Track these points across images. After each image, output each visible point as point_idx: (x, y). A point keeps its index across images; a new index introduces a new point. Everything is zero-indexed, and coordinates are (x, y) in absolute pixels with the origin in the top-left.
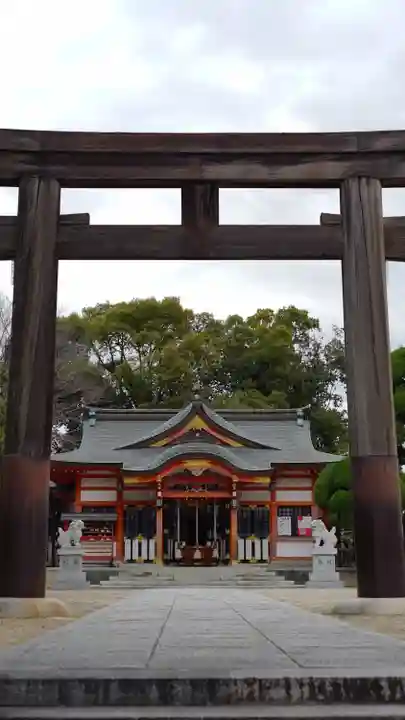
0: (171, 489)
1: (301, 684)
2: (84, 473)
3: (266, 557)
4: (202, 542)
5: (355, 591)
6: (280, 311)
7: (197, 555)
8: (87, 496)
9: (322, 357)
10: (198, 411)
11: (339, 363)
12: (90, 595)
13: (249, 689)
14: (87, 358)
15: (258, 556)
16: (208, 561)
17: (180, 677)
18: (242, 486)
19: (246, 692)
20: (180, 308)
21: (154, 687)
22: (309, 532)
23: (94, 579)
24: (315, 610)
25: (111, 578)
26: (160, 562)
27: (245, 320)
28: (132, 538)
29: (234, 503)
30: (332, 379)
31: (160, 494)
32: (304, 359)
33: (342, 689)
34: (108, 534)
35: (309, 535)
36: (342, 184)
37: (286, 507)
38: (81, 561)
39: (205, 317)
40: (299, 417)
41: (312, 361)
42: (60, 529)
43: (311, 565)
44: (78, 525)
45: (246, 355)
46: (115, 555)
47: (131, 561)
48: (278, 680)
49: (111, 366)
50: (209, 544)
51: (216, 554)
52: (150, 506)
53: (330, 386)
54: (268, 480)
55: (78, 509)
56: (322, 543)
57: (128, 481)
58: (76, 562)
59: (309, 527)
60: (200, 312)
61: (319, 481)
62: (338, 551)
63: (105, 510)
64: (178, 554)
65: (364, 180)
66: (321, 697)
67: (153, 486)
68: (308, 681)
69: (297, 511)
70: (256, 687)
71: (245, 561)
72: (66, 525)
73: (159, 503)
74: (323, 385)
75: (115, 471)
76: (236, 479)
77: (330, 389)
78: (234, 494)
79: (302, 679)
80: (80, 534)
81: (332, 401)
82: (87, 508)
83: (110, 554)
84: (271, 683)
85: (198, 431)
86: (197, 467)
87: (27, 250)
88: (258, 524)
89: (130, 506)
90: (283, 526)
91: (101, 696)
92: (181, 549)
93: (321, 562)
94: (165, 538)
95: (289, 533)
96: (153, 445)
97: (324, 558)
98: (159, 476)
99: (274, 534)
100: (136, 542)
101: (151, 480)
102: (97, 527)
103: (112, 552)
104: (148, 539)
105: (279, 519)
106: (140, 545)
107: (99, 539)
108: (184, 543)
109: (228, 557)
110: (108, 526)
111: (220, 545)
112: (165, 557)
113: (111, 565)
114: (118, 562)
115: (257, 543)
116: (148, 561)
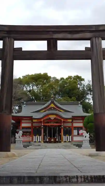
0: (45, 123)
1: (81, 177)
2: (23, 119)
3: (71, 140)
5: (95, 150)
6: (74, 76)
7: (52, 140)
8: (23, 125)
9: (85, 88)
10: (52, 102)
11: (90, 90)
12: (24, 151)
13: (66, 179)
14: (23, 89)
15: (68, 140)
16: (55, 142)
17: (46, 175)
18: (64, 122)
19: (65, 180)
20: (48, 76)
21: (38, 178)
22: (82, 134)
23: (25, 147)
24: (84, 155)
25: (30, 146)
26: (42, 142)
27: (65, 79)
28: (35, 136)
29: (62, 126)
30: (88, 94)
31: (42, 124)
32: (81, 89)
33: (93, 179)
34: (29, 135)
35: (82, 135)
36: (91, 39)
37: (76, 128)
38: (22, 142)
39: (54, 78)
40: (79, 104)
41: (83, 89)
42: (16, 134)
43: (83, 143)
44: (21, 132)
45: (65, 88)
46: (31, 140)
47: (35, 142)
48: (74, 176)
49: (30, 91)
50: (55, 137)
51: (57, 140)
52: (40, 127)
53: (87, 96)
54: (71, 120)
55: (21, 128)
57: (34, 121)
58: (20, 142)
59: (82, 133)
60: (53, 77)
61: (84, 121)
62: (90, 139)
63: (28, 128)
64: (47, 140)
65: (97, 38)
66: (87, 181)
67: (41, 122)
68: (83, 176)
69: (79, 129)
70: (68, 178)
71: (65, 142)
72: (17, 133)
73: (42, 126)
74: (85, 96)
75: (31, 118)
76: (62, 120)
77: (87, 97)
78: (62, 124)
79: (81, 176)
80: (21, 135)
81: (88, 100)
82: (24, 128)
83: (29, 140)
84: (72, 177)
85: (52, 108)
86: (52, 117)
87: (5, 57)
88: (68, 132)
89: (34, 127)
90: (75, 132)
91: (22, 181)
92: (48, 139)
93: (85, 142)
94: (44, 136)
95: (77, 134)
96: (41, 111)
97: (86, 141)
98: (42, 119)
99: (73, 135)
100: (36, 137)
101: (40, 121)
102: (26, 133)
103: (30, 140)
104: (40, 136)
105: (74, 131)
106: (37, 138)
107: (26, 136)
108: (49, 137)
109: (61, 141)
110: (29, 133)
111: (58, 138)
112: (44, 141)
113: (30, 143)
114: (32, 142)
115: (68, 137)
116: (40, 142)
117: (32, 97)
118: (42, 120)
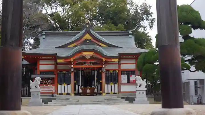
0: (77, 64)
2: (41, 58)
3: (117, 92)
4: (90, 86)
5: (159, 105)
7: (88, 91)
8: (42, 68)
9: (139, 10)
10: (88, 32)
14: (42, 11)
15: (113, 92)
16: (92, 94)
18: (106, 63)
22: (135, 81)
23: (45, 102)
25: (52, 101)
26: (73, 95)
28: (61, 84)
29: (104, 70)
30: (143, 19)
31: (72, 66)
32: (131, 11)
34: (51, 83)
35: (134, 83)
38: (40, 94)
41: (135, 12)
42: (31, 81)
43: (136, 95)
44: (38, 79)
45: (108, 9)
46: (54, 92)
47: (61, 94)
49: (52, 15)
50: (93, 87)
51: (96, 91)
52: (68, 71)
54: (117, 60)
55: (39, 73)
56: (140, 86)
57: (59, 61)
59: (134, 79)
61: (139, 60)
63: (50, 73)
64: (81, 91)
67: (70, 63)
69: (129, 73)
71: (108, 93)
72: (33, 80)
73: (72, 70)
74: (139, 22)
75: (54, 57)
76: (104, 59)
77: (142, 23)
78: (104, 66)
80: (39, 83)
81: (143, 28)
82: (43, 72)
85: (88, 40)
86: (88, 55)
88: (113, 78)
90: (124, 79)
92: (81, 89)
93: (140, 93)
94: (75, 84)
95: (126, 82)
96: (70, 46)
97: (141, 92)
99: (120, 82)
100: (63, 86)
101: (69, 60)
102: (46, 80)
103: (53, 91)
104: (68, 85)
105: (122, 76)
107: (47, 85)
108: (83, 87)
109: (101, 92)
110: (51, 80)
111: (97, 87)
112: (75, 92)
113: (53, 96)
114: (55, 94)
115: (113, 86)
116: (68, 94)
117: (56, 25)
118: (72, 60)
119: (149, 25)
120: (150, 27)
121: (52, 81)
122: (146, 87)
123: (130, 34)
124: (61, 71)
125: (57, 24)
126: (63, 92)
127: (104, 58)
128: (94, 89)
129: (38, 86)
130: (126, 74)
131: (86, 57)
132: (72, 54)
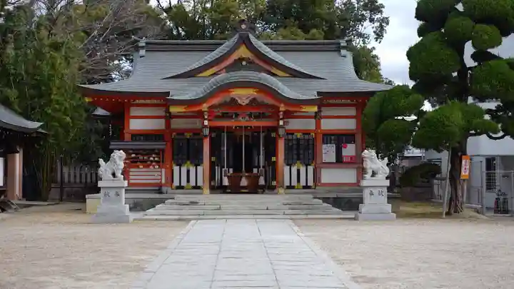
0: (218, 117)
2: (132, 102)
3: (311, 183)
4: (249, 170)
7: (244, 182)
8: (135, 125)
10: (245, 41)
15: (303, 183)
16: (254, 189)
18: (288, 115)
26: (207, 191)
28: (180, 165)
29: (281, 132)
31: (206, 123)
34: (157, 162)
40: (342, 48)
41: (345, 4)
42: (101, 161)
44: (119, 156)
46: (163, 181)
47: (180, 187)
49: (169, 10)
50: (255, 171)
51: (262, 181)
52: (197, 133)
53: (360, 26)
54: (315, 109)
55: (128, 137)
57: (173, 110)
58: (117, 194)
59: (353, 154)
62: (391, 183)
63: (154, 138)
64: (226, 182)
67: (200, 115)
69: (340, 139)
71: (291, 187)
73: (207, 132)
74: (354, 25)
75: (162, 100)
76: (282, 108)
77: (360, 29)
78: (281, 123)
82: (137, 136)
83: (159, 181)
85: (244, 60)
86: (243, 96)
89: (178, 134)
90: (328, 152)
92: (228, 177)
93: (372, 194)
94: (212, 165)
95: (334, 160)
96: (200, 75)
97: (375, 191)
98: (205, 105)
99: (318, 162)
100: (184, 169)
101: (197, 109)
102: (146, 155)
103: (161, 179)
104: (196, 166)
105: (324, 146)
106: (188, 172)
107: (148, 166)
108: (231, 170)
109: (274, 183)
110: (156, 154)
111: (266, 171)
112: (212, 184)
113: (160, 192)
114: (166, 188)
115: (303, 169)
116: (196, 187)
117: (178, 31)
118: (205, 107)
119: (374, 32)
120: (376, 36)
121: (159, 158)
122: (387, 178)
123: (344, 48)
124: (181, 132)
125: (180, 29)
126: (184, 183)
127: (282, 105)
128: (258, 177)
129: (119, 174)
130: (333, 142)
131: (239, 101)
132: (205, 94)
